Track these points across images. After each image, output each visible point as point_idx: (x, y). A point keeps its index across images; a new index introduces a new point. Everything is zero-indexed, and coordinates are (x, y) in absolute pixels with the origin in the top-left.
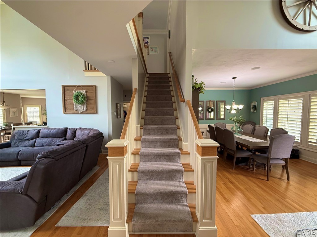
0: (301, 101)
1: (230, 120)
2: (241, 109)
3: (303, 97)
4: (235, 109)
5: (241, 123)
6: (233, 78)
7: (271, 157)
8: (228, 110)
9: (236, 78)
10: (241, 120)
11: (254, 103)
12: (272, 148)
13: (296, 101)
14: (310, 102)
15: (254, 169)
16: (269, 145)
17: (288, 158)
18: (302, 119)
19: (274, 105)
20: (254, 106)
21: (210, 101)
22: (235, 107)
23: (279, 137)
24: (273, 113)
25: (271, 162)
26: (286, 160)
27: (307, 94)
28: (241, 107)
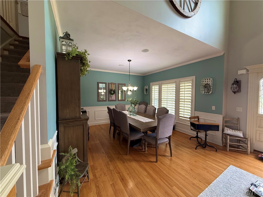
0: (174, 85)
1: (127, 101)
2: (135, 91)
3: (175, 82)
4: (130, 91)
5: (136, 104)
6: (128, 61)
7: (158, 138)
8: (125, 91)
9: (131, 61)
10: (135, 100)
11: (146, 87)
12: (160, 129)
13: (171, 85)
14: (179, 87)
15: (145, 150)
16: (156, 125)
17: (171, 135)
18: (175, 99)
19: (159, 89)
20: (147, 90)
21: (112, 83)
22: (131, 88)
23: (164, 117)
24: (158, 95)
25: (159, 142)
26: (169, 138)
27: (177, 80)
28: (135, 88)
